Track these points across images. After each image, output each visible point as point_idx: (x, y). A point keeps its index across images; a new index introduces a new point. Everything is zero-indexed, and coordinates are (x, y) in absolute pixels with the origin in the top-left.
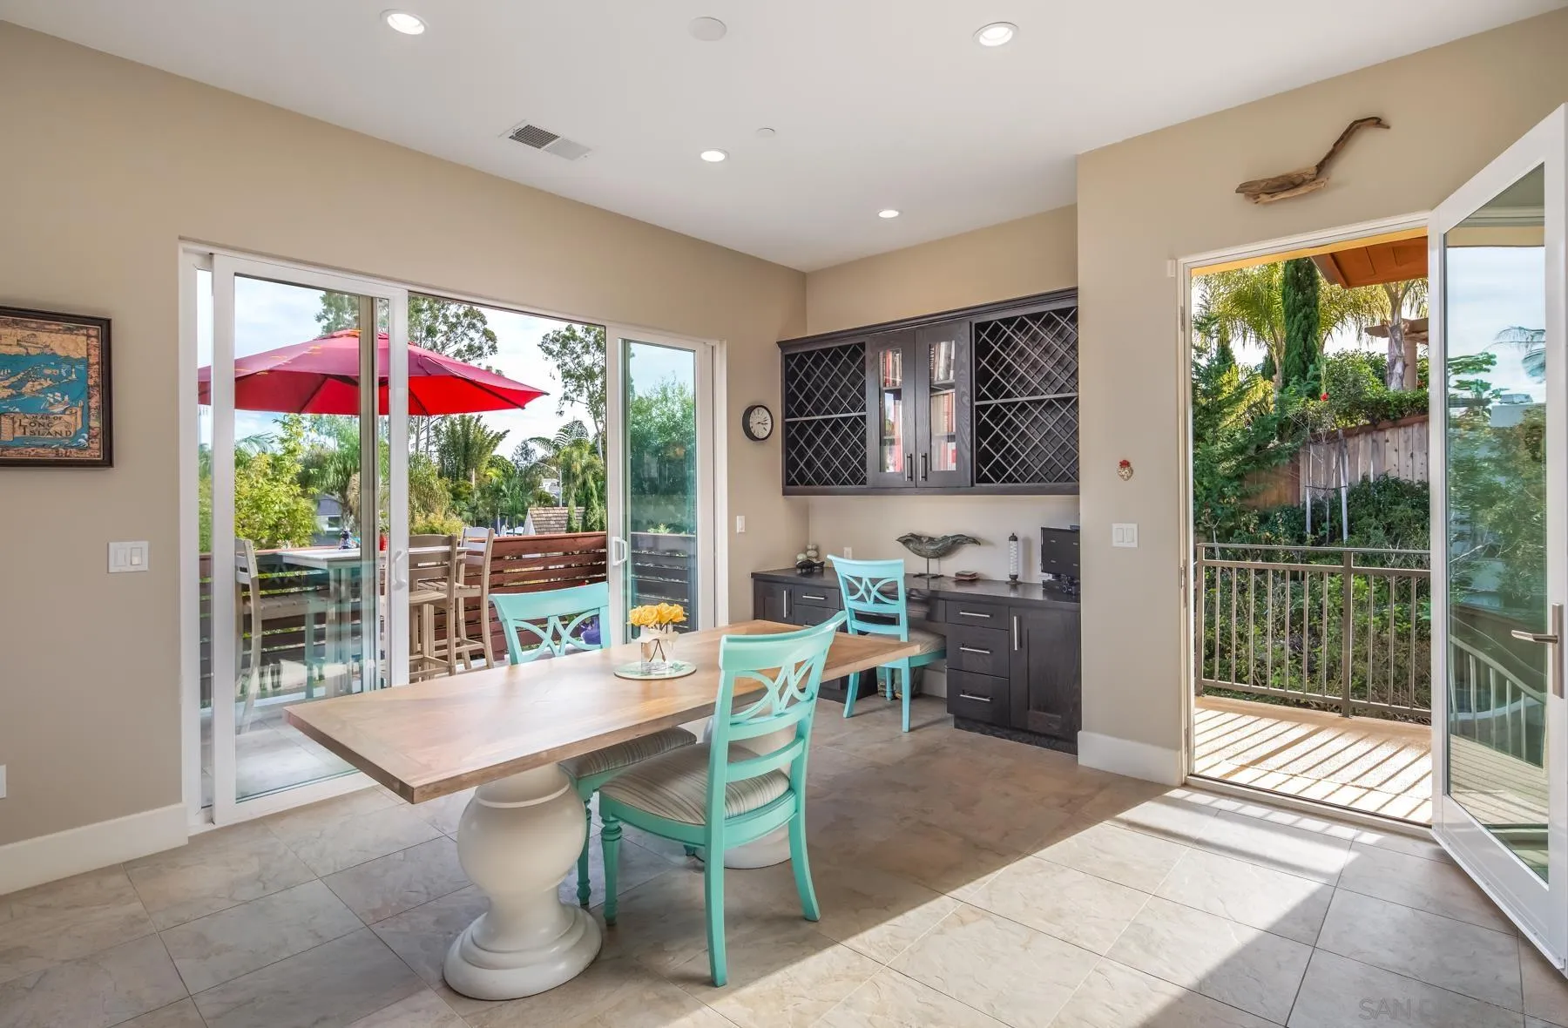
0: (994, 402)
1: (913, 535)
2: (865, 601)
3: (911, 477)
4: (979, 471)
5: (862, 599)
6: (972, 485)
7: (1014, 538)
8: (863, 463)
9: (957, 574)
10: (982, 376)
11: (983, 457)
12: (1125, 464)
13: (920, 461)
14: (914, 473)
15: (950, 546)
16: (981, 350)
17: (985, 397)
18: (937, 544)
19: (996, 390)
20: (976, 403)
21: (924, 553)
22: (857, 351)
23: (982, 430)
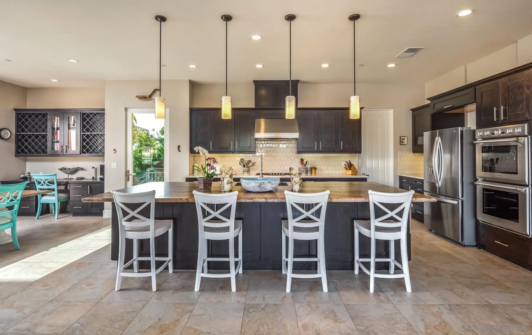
0: (87, 133)
1: (63, 168)
2: (43, 185)
3: (62, 152)
4: (83, 150)
5: (42, 185)
6: (80, 154)
7: (93, 168)
8: (46, 148)
9: (77, 178)
10: (83, 126)
11: (84, 147)
12: (115, 150)
13: (65, 148)
14: (63, 151)
15: (76, 170)
16: (84, 120)
17: (84, 132)
18: (71, 170)
19: (88, 130)
20: (82, 133)
21: (67, 172)
22: (45, 115)
23: (84, 140)
